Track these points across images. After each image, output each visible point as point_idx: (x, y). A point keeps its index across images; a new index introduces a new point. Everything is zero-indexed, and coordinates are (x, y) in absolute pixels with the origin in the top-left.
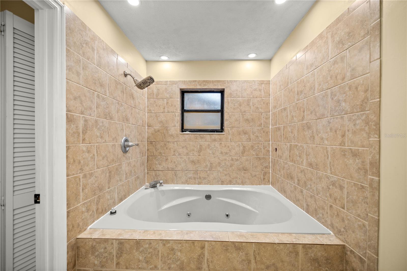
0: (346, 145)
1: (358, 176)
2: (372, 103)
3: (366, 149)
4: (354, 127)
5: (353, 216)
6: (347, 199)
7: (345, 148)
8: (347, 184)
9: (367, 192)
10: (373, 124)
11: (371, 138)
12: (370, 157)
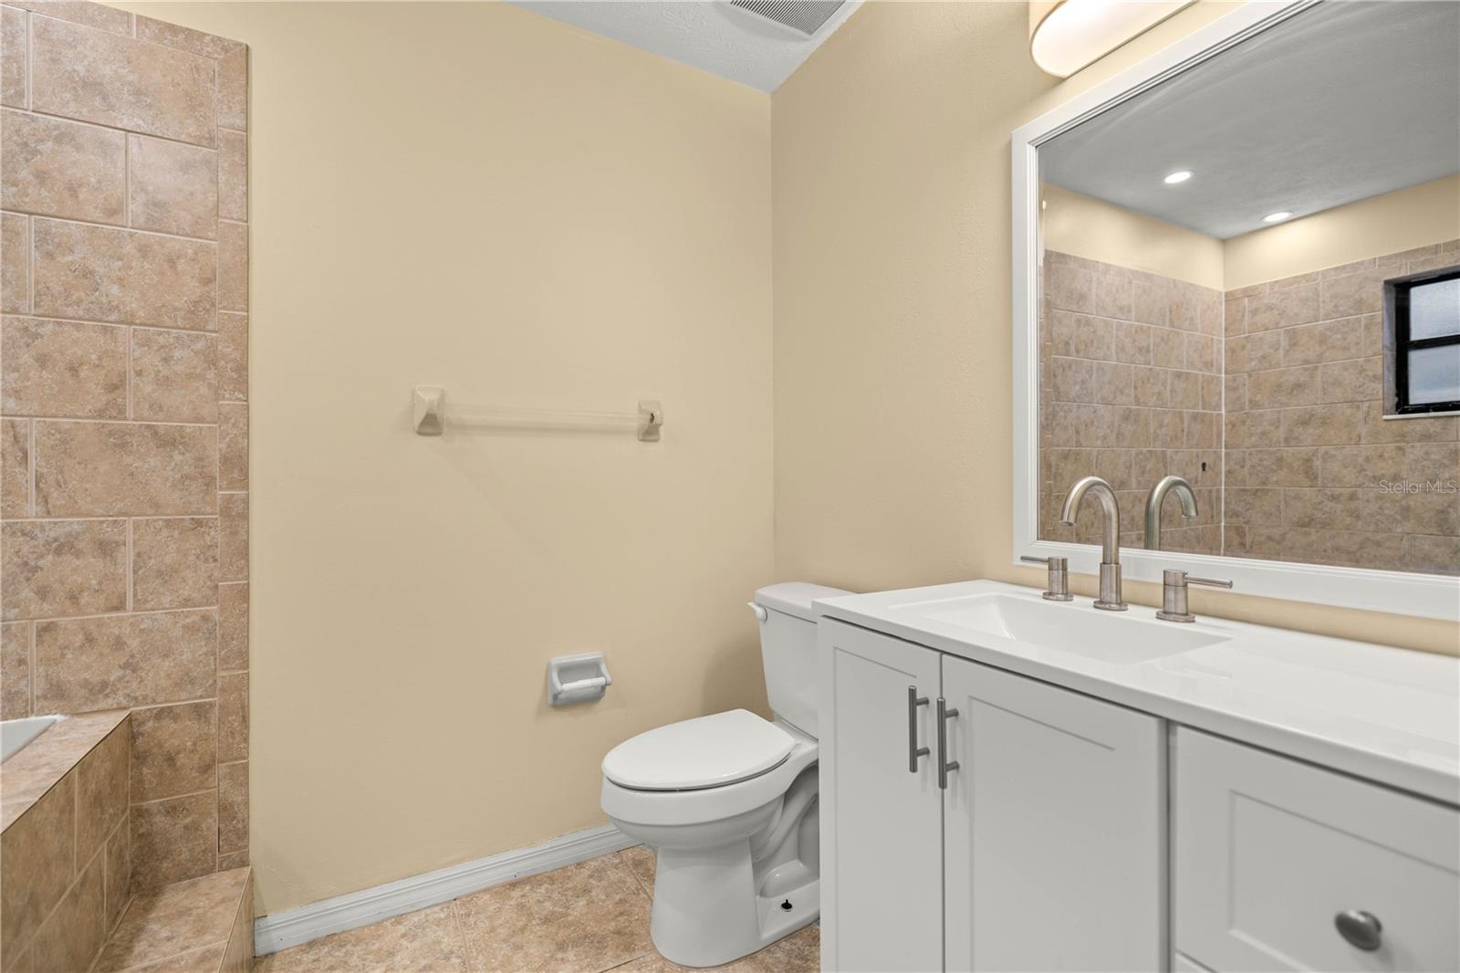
0: (130, 413)
1: (181, 499)
2: (226, 317)
3: (208, 425)
4: (162, 365)
5: (162, 614)
6: (135, 572)
7: (126, 425)
8: (135, 529)
9: (212, 533)
10: (229, 366)
11: (224, 398)
12: (223, 446)
